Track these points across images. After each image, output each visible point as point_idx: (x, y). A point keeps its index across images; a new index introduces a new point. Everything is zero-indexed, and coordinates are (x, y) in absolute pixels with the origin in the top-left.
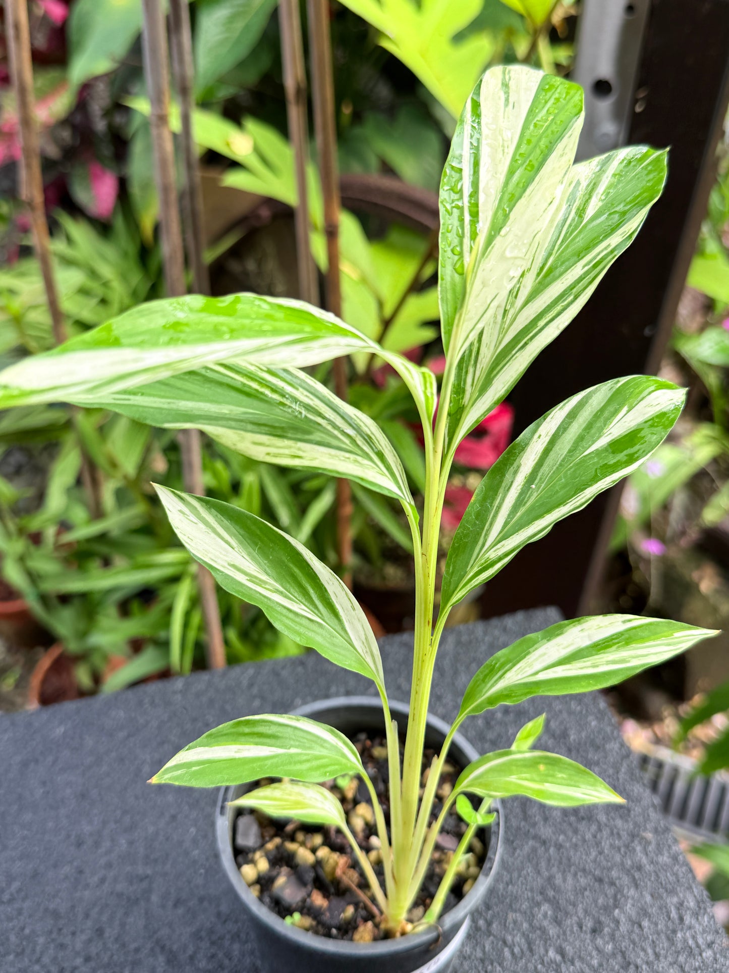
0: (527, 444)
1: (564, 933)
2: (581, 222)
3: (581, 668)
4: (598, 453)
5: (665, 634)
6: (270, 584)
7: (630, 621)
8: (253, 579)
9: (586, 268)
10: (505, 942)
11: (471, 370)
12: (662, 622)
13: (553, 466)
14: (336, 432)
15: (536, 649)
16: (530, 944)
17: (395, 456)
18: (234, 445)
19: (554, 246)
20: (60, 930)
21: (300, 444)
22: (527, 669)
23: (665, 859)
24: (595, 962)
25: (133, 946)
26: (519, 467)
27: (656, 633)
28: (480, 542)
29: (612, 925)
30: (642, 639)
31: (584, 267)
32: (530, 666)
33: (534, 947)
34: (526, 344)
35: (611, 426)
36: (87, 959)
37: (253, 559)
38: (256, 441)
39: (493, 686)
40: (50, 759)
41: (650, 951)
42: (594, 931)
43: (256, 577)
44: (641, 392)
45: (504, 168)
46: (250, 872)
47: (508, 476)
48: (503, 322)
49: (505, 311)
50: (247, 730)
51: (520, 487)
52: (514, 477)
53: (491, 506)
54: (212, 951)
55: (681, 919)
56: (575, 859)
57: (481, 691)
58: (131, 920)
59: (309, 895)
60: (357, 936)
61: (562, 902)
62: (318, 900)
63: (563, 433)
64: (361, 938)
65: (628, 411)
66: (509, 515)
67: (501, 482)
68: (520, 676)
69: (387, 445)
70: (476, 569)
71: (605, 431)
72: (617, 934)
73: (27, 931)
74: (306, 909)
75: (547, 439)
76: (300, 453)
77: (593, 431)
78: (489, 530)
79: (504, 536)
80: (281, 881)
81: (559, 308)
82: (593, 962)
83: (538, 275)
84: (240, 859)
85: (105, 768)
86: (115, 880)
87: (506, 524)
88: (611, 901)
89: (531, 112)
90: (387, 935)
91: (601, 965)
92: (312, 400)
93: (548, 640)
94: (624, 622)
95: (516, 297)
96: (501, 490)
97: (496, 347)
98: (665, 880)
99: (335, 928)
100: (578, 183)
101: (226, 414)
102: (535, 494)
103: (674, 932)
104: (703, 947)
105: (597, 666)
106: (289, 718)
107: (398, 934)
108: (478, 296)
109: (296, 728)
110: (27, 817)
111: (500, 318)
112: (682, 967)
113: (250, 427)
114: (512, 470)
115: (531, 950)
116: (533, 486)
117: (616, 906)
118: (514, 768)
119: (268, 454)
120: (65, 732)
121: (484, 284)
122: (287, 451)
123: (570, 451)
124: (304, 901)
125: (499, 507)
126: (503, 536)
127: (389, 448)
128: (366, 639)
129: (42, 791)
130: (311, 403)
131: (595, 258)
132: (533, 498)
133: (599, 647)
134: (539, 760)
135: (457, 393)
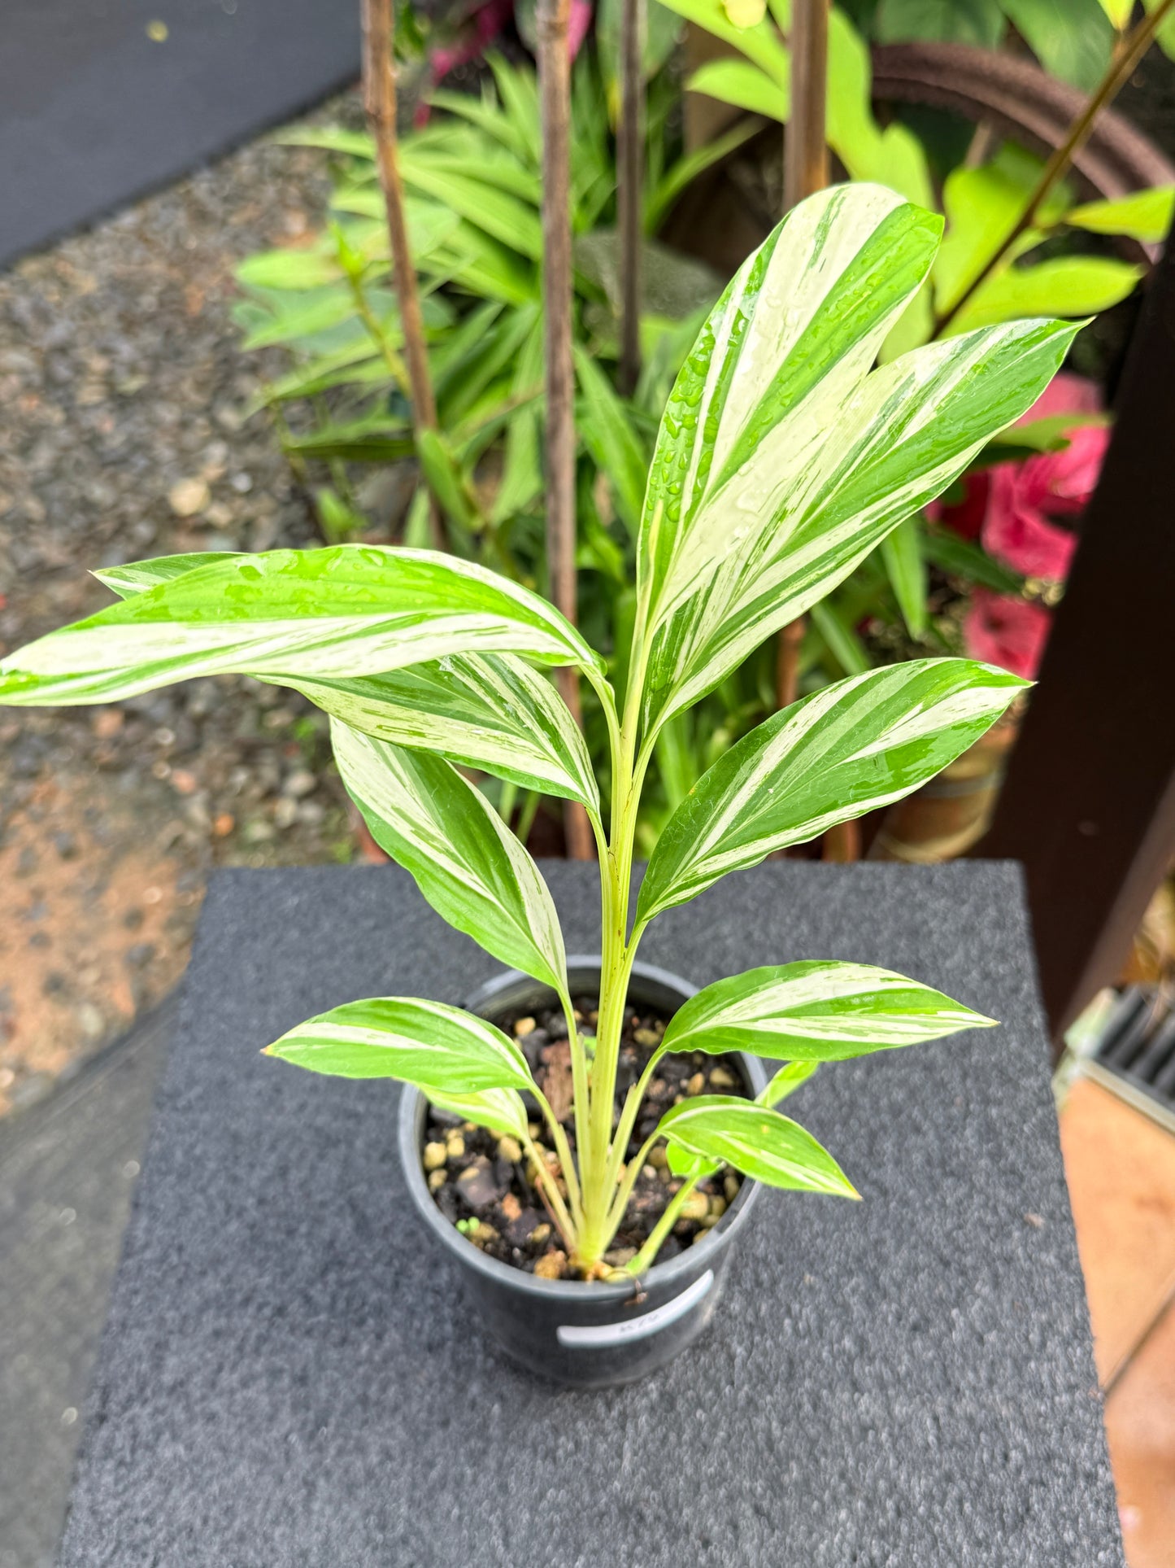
0: (775, 733)
1: (873, 1320)
2: (891, 445)
3: (809, 1028)
4: (862, 762)
5: (928, 1009)
6: (439, 840)
7: (890, 980)
8: (418, 831)
9: (868, 523)
10: (789, 1311)
11: (688, 637)
12: (928, 992)
13: (803, 768)
15: (767, 988)
16: (822, 1320)
18: (338, 711)
19: (838, 480)
20: (237, 1158)
21: (429, 717)
22: (748, 1011)
23: (1049, 1259)
24: (902, 1369)
25: (319, 1198)
26: (759, 760)
27: (916, 1005)
28: (693, 849)
29: (943, 1327)
30: (898, 1009)
31: (864, 521)
32: (753, 1007)
33: (826, 1328)
34: (759, 619)
35: (892, 729)
36: (261, 1202)
37: (426, 803)
39: (704, 1021)
40: (272, 936)
41: (983, 1374)
42: (915, 1328)
43: (423, 830)
44: (949, 686)
45: (770, 373)
46: (436, 1153)
47: (743, 770)
48: (739, 582)
49: (747, 565)
50: (386, 1013)
51: (756, 787)
52: (751, 773)
53: (714, 804)
54: (412, 1226)
55: (1043, 1345)
56: (922, 1226)
57: (690, 1023)
58: (324, 1165)
59: (501, 1199)
60: (539, 1266)
61: (884, 1279)
62: (511, 1208)
63: (828, 725)
64: (544, 1268)
65: (922, 711)
66: (733, 822)
67: (733, 776)
68: (737, 1018)
70: (680, 882)
71: (883, 733)
72: (946, 1342)
73: (198, 1151)
74: (490, 1216)
75: (806, 729)
76: (426, 729)
77: (867, 731)
78: (705, 835)
79: (719, 850)
80: (470, 1173)
81: (813, 576)
82: (899, 1369)
83: (802, 522)
84: (432, 1133)
85: (337, 963)
86: (318, 1110)
87: (727, 832)
88: (954, 1295)
89: (841, 282)
90: (577, 1276)
91: (909, 1374)
93: (785, 980)
94: (883, 980)
95: (764, 549)
96: (731, 787)
97: (725, 613)
98: (1040, 1286)
99: (519, 1247)
100: (911, 379)
102: (771, 802)
103: (1027, 1359)
104: (1060, 1388)
105: (827, 1031)
106: (441, 1007)
107: (590, 1277)
108: (691, 554)
109: (448, 1022)
110: (230, 1005)
111: (737, 573)
112: (1020, 1406)
114: (749, 763)
115: (821, 1332)
116: (771, 791)
117: (957, 1304)
118: (731, 1122)
119: (380, 727)
120: (298, 905)
121: (702, 541)
122: (405, 725)
123: (830, 752)
124: (492, 1205)
125: (723, 809)
126: (720, 848)
128: (550, 931)
129: (254, 976)
131: (883, 509)
132: (767, 806)
133: (841, 1005)
134: (764, 1119)
135: (665, 665)
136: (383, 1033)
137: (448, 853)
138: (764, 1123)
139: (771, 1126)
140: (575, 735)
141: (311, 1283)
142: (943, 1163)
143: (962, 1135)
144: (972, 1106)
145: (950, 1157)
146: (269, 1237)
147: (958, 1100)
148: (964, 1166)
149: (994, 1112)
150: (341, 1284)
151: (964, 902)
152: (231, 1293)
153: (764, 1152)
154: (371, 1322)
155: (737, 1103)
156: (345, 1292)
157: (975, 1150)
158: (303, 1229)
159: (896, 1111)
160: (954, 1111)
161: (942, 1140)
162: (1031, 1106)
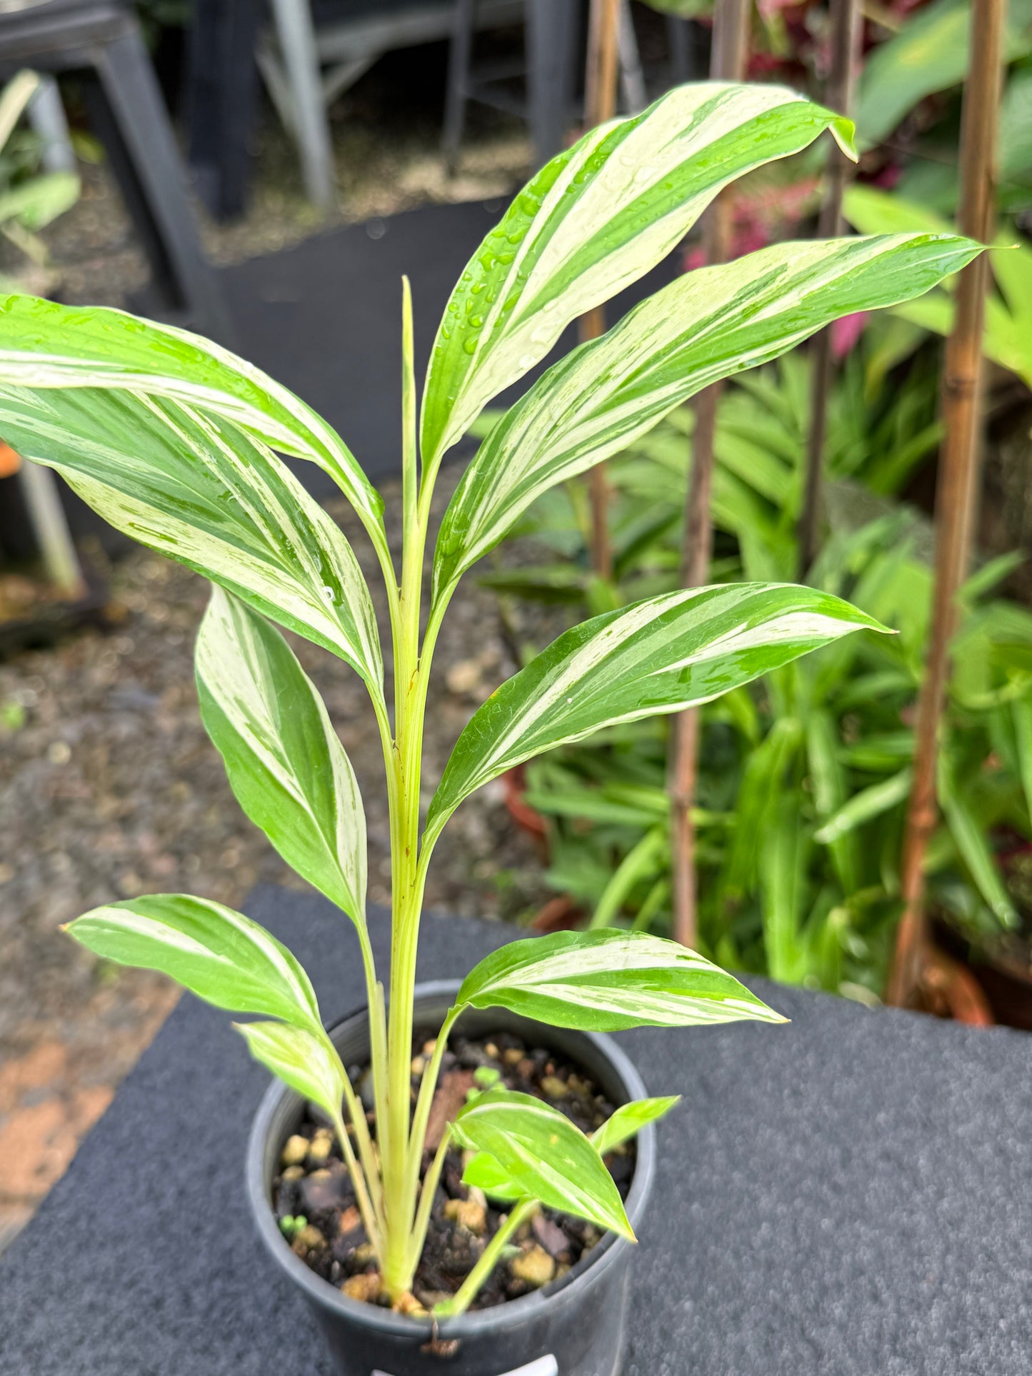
0: (588, 639)
4: (669, 675)
5: (716, 994)
6: (271, 739)
7: (686, 958)
8: (254, 727)
11: (486, 499)
12: (722, 975)
13: (609, 679)
14: (266, 532)
17: (363, 592)
18: (94, 501)
19: (671, 350)
20: (176, 1146)
21: (191, 529)
26: (566, 668)
27: (705, 989)
28: (484, 760)
30: (684, 990)
32: (541, 971)
34: (549, 476)
35: (709, 645)
37: (270, 703)
38: (127, 505)
39: (493, 981)
43: (258, 725)
44: (780, 608)
45: (603, 220)
46: (297, 1147)
47: (549, 677)
48: (544, 441)
49: (555, 426)
51: (557, 697)
52: (555, 680)
53: (514, 712)
57: (480, 984)
60: (348, 1284)
62: (349, 1220)
63: (644, 637)
65: (744, 631)
66: (527, 731)
67: (538, 682)
69: (356, 575)
71: (697, 650)
73: (144, 1130)
74: (322, 1221)
75: (621, 640)
76: (180, 538)
77: (682, 646)
78: (498, 745)
79: (506, 758)
80: (320, 1176)
83: (621, 387)
87: (519, 741)
90: (385, 1303)
92: (260, 484)
94: (678, 957)
96: (534, 694)
97: (522, 474)
99: (340, 1262)
100: (783, 268)
101: (127, 468)
102: (567, 712)
106: (242, 919)
111: (544, 435)
113: (138, 489)
114: (555, 670)
116: (570, 701)
118: (521, 1123)
119: (132, 525)
121: (491, 374)
122: (160, 529)
123: (639, 665)
124: (331, 1212)
125: (521, 717)
126: (509, 756)
127: (357, 580)
128: (357, 852)
130: (256, 487)
132: (563, 716)
133: (627, 977)
134: (555, 1128)
135: (458, 527)
136: (174, 931)
137: (275, 752)
138: (554, 1132)
139: (562, 1137)
140: (362, 596)
141: (196, 1283)
142: (895, 1339)
143: (926, 1314)
144: (945, 1286)
145: (904, 1335)
146: (174, 1228)
147: (931, 1276)
148: (917, 1348)
149: (968, 1298)
150: (224, 1294)
151: (994, 1070)
152: (119, 1274)
153: (543, 1164)
154: (238, 1339)
155: (534, 1105)
156: (224, 1303)
157: (935, 1335)
158: (209, 1229)
159: (858, 1271)
160: (924, 1286)
161: (900, 1314)
162: (1014, 1301)
